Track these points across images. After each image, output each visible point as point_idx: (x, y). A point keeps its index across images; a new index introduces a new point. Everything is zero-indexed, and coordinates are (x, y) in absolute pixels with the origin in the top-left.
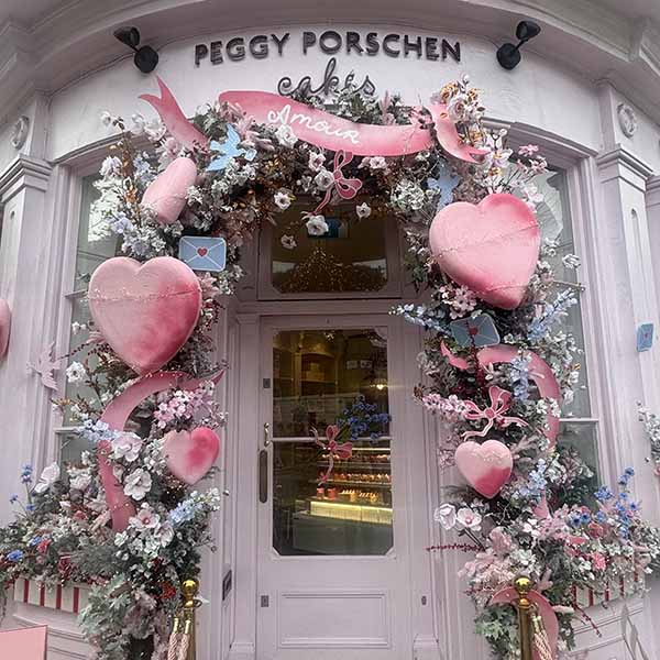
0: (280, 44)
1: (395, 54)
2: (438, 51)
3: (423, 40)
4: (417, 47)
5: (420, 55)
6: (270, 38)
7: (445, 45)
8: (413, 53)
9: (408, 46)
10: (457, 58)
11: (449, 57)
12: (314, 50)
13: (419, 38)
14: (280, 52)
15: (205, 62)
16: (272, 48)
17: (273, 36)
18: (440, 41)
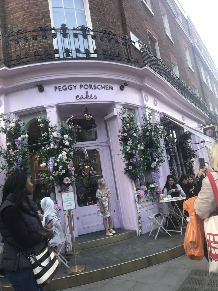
0: (75, 87)
1: (100, 89)
2: (108, 88)
3: (105, 86)
4: (104, 87)
5: (105, 89)
6: (72, 85)
7: (110, 87)
8: (103, 88)
9: (102, 88)
10: (112, 89)
11: (111, 89)
12: (83, 88)
13: (104, 86)
14: (75, 89)
15: (57, 90)
16: (73, 88)
17: (73, 85)
18: (108, 86)
